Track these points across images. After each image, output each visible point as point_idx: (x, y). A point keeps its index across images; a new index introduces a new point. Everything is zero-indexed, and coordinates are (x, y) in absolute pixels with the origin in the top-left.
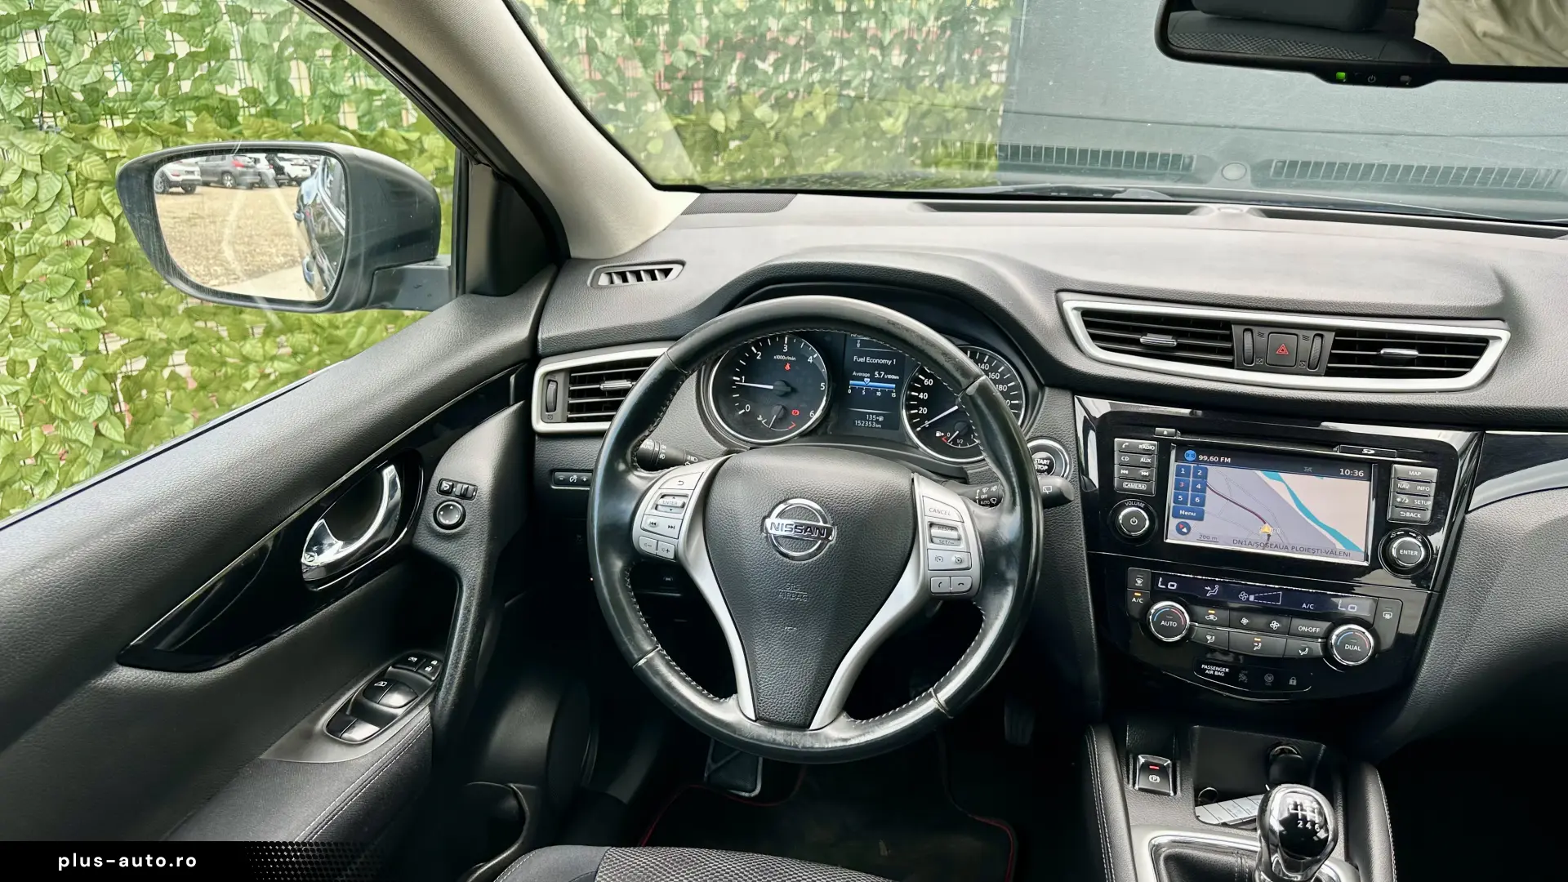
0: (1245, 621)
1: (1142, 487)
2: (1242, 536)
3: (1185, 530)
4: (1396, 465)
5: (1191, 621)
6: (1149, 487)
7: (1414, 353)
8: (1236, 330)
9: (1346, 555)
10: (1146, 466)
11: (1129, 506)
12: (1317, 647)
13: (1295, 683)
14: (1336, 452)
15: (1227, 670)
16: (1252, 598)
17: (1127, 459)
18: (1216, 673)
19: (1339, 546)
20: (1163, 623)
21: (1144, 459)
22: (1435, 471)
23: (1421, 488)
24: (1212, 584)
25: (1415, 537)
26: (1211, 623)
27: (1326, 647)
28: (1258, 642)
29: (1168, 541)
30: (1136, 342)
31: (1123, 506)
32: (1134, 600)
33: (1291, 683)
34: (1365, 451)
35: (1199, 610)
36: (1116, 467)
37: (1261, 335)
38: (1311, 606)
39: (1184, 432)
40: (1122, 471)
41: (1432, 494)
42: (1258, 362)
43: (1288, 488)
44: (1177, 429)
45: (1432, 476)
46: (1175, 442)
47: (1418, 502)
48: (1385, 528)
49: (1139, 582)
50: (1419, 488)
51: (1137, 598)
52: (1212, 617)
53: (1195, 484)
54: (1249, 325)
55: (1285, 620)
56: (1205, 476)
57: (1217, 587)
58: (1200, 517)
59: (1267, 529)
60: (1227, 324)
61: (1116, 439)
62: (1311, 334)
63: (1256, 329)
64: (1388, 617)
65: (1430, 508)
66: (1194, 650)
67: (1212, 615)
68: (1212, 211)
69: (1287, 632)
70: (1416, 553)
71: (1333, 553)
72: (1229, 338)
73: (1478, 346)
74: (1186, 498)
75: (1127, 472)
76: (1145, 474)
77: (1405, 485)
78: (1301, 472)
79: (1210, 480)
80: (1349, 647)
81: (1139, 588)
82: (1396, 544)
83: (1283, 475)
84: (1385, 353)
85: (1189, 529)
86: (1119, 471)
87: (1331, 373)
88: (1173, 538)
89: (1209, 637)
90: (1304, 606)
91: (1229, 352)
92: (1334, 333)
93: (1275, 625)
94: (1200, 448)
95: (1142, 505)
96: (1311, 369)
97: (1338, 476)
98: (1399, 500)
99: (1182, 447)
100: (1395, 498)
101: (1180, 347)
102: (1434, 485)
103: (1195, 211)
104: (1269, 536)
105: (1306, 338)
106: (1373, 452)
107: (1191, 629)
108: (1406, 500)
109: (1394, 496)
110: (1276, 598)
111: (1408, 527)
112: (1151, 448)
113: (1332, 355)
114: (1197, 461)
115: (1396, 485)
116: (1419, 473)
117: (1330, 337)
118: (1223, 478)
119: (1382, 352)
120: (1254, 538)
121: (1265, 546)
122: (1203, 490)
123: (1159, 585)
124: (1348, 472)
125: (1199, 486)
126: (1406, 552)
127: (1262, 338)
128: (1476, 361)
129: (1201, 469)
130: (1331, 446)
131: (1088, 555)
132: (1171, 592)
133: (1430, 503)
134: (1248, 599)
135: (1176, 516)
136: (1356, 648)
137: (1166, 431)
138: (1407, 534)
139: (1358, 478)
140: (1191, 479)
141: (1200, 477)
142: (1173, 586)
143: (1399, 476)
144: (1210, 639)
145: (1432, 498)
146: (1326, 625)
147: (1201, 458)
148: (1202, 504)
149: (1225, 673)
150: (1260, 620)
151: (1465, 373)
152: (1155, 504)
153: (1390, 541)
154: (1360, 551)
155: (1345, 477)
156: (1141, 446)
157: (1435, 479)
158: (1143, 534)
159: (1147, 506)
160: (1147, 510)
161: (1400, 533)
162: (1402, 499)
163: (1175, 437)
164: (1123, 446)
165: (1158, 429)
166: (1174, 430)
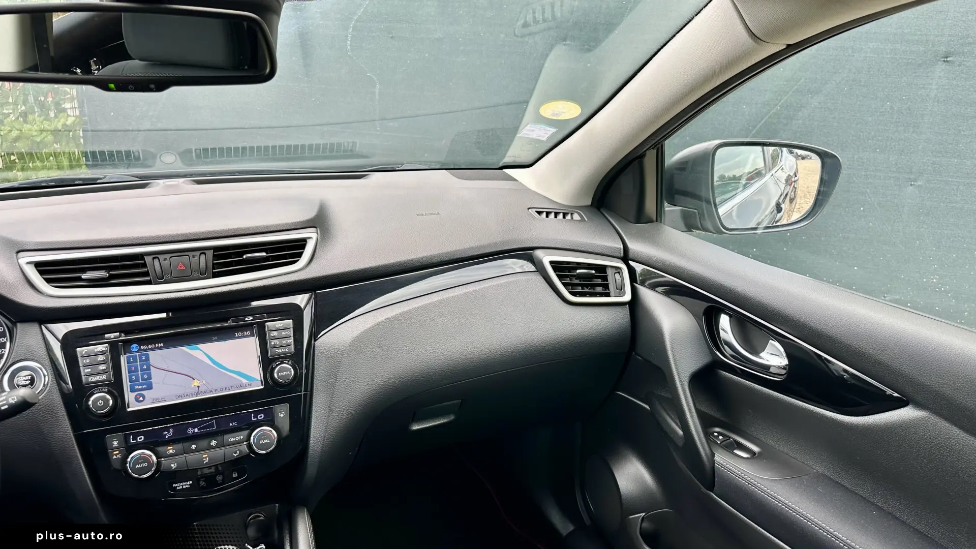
0: (194, 447)
1: (103, 377)
2: (180, 392)
3: (141, 399)
4: (267, 323)
5: (157, 458)
6: (108, 377)
7: (264, 254)
8: (148, 259)
9: (250, 385)
10: (103, 363)
11: (95, 394)
12: (244, 448)
13: (236, 476)
14: (230, 323)
15: (191, 482)
16: (196, 430)
17: (88, 361)
18: (184, 487)
19: (244, 381)
20: (137, 466)
21: (101, 358)
22: (291, 320)
23: (284, 333)
24: (167, 429)
25: (287, 363)
26: (172, 455)
27: (250, 446)
28: (206, 458)
29: (129, 410)
30: (80, 279)
31: (93, 394)
32: (115, 457)
33: (234, 476)
34: (247, 319)
35: (161, 449)
36: (82, 368)
37: (165, 260)
38: (235, 424)
39: (127, 334)
40: (86, 371)
41: (292, 335)
42: (167, 277)
43: (204, 352)
44: (120, 332)
45: (289, 324)
46: (122, 341)
47: (284, 342)
48: (267, 362)
49: (115, 444)
50: (283, 333)
51: (116, 455)
52: (171, 451)
53: (142, 366)
54: (155, 254)
55: (219, 438)
56: (147, 359)
57: (171, 430)
58: (150, 387)
59: (196, 383)
60: (141, 256)
61: (78, 350)
62: (198, 253)
63: (161, 257)
64: (282, 415)
65: (293, 343)
66: (164, 477)
67: (171, 450)
68: (158, 184)
69: (222, 445)
70: (289, 372)
71: (241, 386)
72: (144, 265)
73: (301, 244)
74: (137, 377)
75: (90, 370)
76: (103, 368)
77: (275, 334)
78: (211, 341)
79: (152, 361)
80: (262, 441)
81: (116, 448)
82: (276, 371)
83: (199, 346)
84: (246, 258)
85: (144, 398)
86: (84, 371)
87: (215, 275)
88: (134, 407)
89: (172, 465)
90: (231, 424)
91: (146, 274)
92: (212, 251)
93: (214, 443)
94: (140, 342)
95: (106, 390)
96: (203, 275)
97: (235, 338)
98: (273, 343)
99: (127, 343)
100: (270, 342)
101: (112, 277)
102: (292, 330)
103: (149, 186)
104: (198, 387)
105: (195, 256)
106: (252, 318)
107: (159, 463)
108: (277, 342)
110: (212, 426)
111: (281, 359)
112: (103, 349)
113: (213, 264)
114: (140, 350)
115: (270, 335)
116: (282, 325)
117: (210, 254)
118: (159, 357)
119: (244, 257)
120: (189, 391)
121: (197, 394)
122: (148, 368)
123: (132, 441)
124: (240, 334)
125: (145, 367)
126: (282, 374)
127: (165, 261)
128: (302, 253)
129: (144, 355)
130: (226, 320)
131: (76, 437)
132: (141, 443)
133: (292, 340)
134: (194, 431)
135: (133, 390)
136: (266, 441)
137: (112, 335)
138: (282, 363)
139: (247, 336)
140: (138, 363)
141: (144, 361)
142: (141, 439)
143: (271, 329)
144: (174, 466)
145: (292, 338)
146: (246, 432)
147: (142, 347)
148: (150, 378)
149: (190, 485)
150: (204, 443)
151: (298, 260)
152: (115, 387)
153: (273, 369)
154: (258, 380)
155: (239, 337)
156: (96, 350)
157: (292, 326)
158: (109, 410)
159: (108, 390)
160: (109, 393)
161: (277, 363)
162: (275, 343)
163: (121, 338)
164: (84, 353)
165: (106, 335)
166: (118, 333)
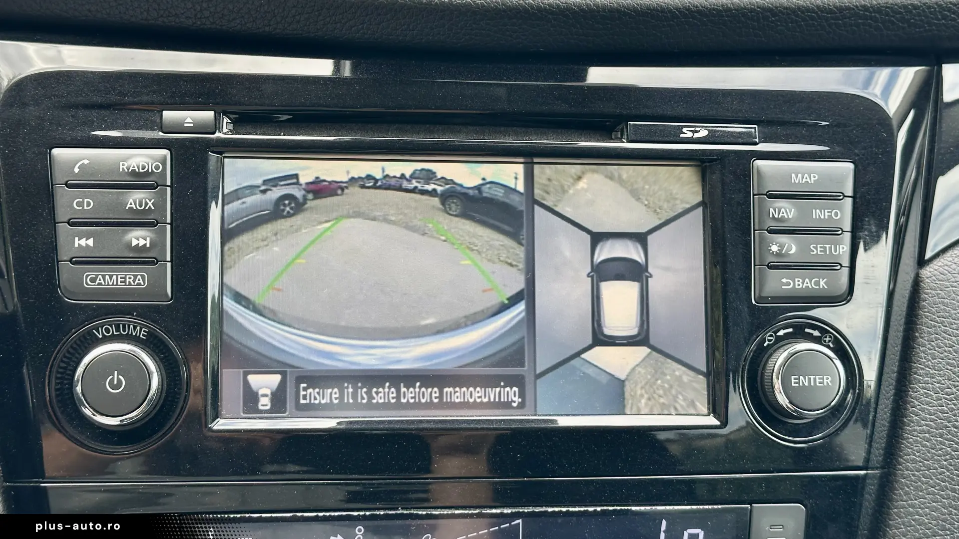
4: (759, 163)
6: (156, 282)
10: (139, 221)
11: (106, 340)
14: (621, 142)
17: (89, 204)
21: (136, 199)
22: (847, 168)
23: (820, 214)
24: (346, 528)
25: (817, 340)
29: (220, 425)
31: (92, 342)
34: (687, 133)
36: (63, 231)
39: (241, 121)
41: (847, 225)
44: (219, 110)
45: (841, 181)
46: (221, 147)
47: (816, 249)
50: (817, 213)
61: (55, 151)
65: (846, 261)
70: (825, 378)
77: (786, 211)
82: (780, 358)
86: (70, 243)
88: (235, 416)
95: (143, 333)
98: (775, 248)
100: (765, 244)
102: (849, 201)
106: (703, 133)
108: (790, 246)
109: (762, 239)
112: (151, 167)
115: (763, 213)
116: (814, 178)
126: (803, 380)
130: (609, 127)
137: (189, 117)
138: (802, 334)
143: (770, 187)
152: (176, 325)
153: (764, 355)
156: (123, 167)
157: (849, 191)
158: (146, 414)
159: (151, 335)
160: (152, 344)
161: (781, 333)
162: (781, 246)
163: (218, 135)
164: (76, 170)
165: (167, 114)
166: (210, 115)
